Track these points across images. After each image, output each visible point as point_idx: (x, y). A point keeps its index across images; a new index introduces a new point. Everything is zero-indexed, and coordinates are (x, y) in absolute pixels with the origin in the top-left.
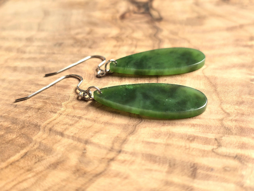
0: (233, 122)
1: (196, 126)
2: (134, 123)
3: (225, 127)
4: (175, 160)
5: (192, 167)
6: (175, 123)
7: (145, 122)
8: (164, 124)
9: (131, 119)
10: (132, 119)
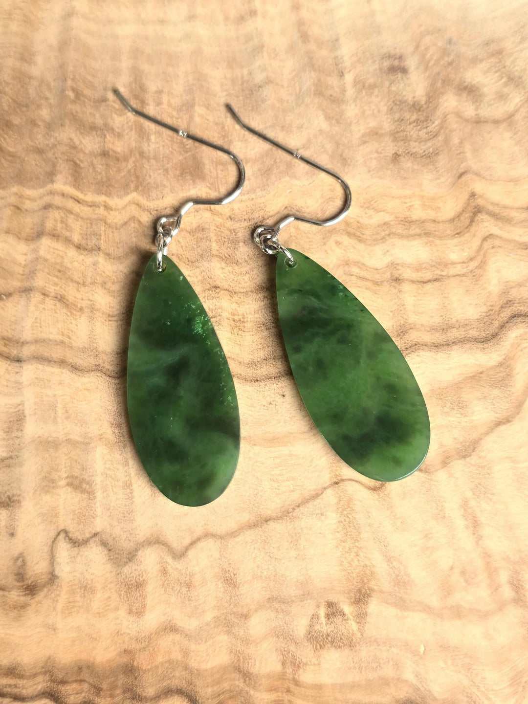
0: (159, 566)
1: (128, 491)
2: (106, 363)
3: (136, 550)
4: (21, 465)
5: (9, 498)
6: (125, 446)
7: (114, 386)
8: (119, 426)
9: (117, 354)
10: (116, 356)
